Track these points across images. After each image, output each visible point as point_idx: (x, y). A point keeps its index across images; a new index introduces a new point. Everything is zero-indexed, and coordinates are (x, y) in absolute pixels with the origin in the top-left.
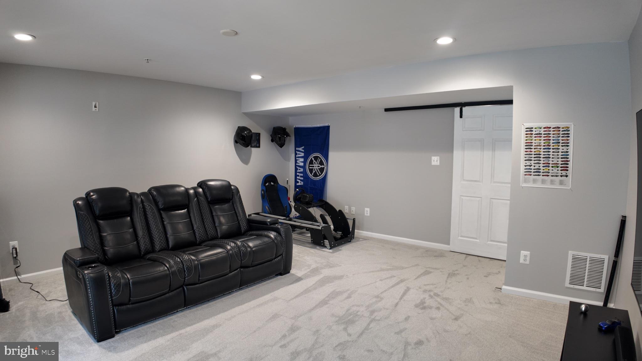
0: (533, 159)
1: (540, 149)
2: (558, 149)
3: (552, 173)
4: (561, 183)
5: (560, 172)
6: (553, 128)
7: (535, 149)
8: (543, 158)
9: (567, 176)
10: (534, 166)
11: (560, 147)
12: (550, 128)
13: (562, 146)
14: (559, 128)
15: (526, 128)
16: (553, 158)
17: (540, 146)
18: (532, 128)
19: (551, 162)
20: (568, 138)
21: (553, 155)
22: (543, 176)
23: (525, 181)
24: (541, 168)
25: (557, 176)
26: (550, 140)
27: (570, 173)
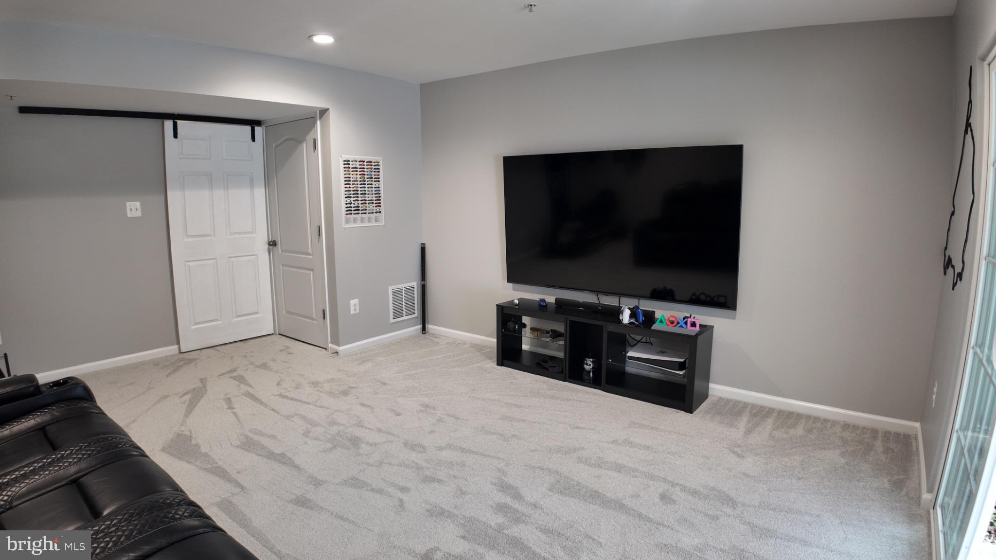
0: (352, 196)
1: (357, 184)
2: (372, 184)
3: (369, 210)
4: (376, 221)
5: (375, 208)
6: (367, 162)
7: (353, 184)
8: (361, 194)
9: (380, 212)
10: (354, 204)
11: (373, 183)
12: (364, 162)
13: (375, 181)
14: (371, 162)
15: (344, 161)
16: (368, 194)
17: (357, 181)
18: (349, 161)
19: (367, 199)
20: (379, 173)
21: (368, 191)
22: (362, 214)
23: (347, 222)
24: (360, 205)
25: (373, 213)
26: (364, 175)
27: (382, 209)
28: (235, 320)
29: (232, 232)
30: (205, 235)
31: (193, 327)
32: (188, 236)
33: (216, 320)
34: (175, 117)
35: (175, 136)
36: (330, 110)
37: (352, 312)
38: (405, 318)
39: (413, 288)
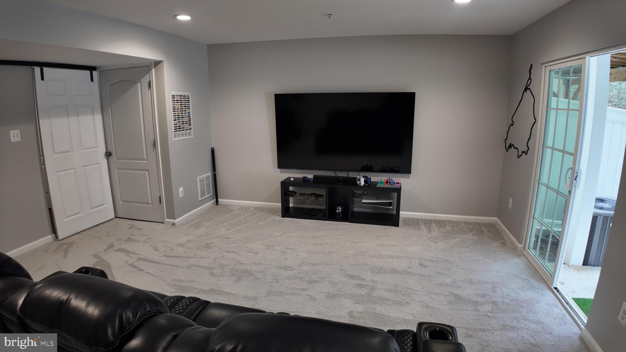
0: (177, 119)
1: (179, 111)
2: (186, 111)
3: (186, 128)
4: (189, 135)
5: (188, 126)
6: (183, 96)
7: (177, 111)
8: (181, 118)
9: (191, 129)
10: (178, 124)
11: (187, 110)
12: (181, 96)
13: (188, 109)
14: (185, 96)
15: (172, 96)
16: (185, 117)
17: (178, 109)
18: (174, 96)
19: (184, 121)
20: (189, 103)
21: (185, 115)
22: (182, 130)
23: (175, 137)
24: (181, 125)
25: (187, 130)
26: (182, 104)
27: (192, 127)
28: (91, 211)
29: (83, 148)
30: (66, 152)
31: (65, 220)
32: (55, 153)
33: (79, 213)
34: (42, 65)
35: (42, 79)
36: (164, 62)
37: (180, 196)
38: (206, 196)
39: (209, 177)
